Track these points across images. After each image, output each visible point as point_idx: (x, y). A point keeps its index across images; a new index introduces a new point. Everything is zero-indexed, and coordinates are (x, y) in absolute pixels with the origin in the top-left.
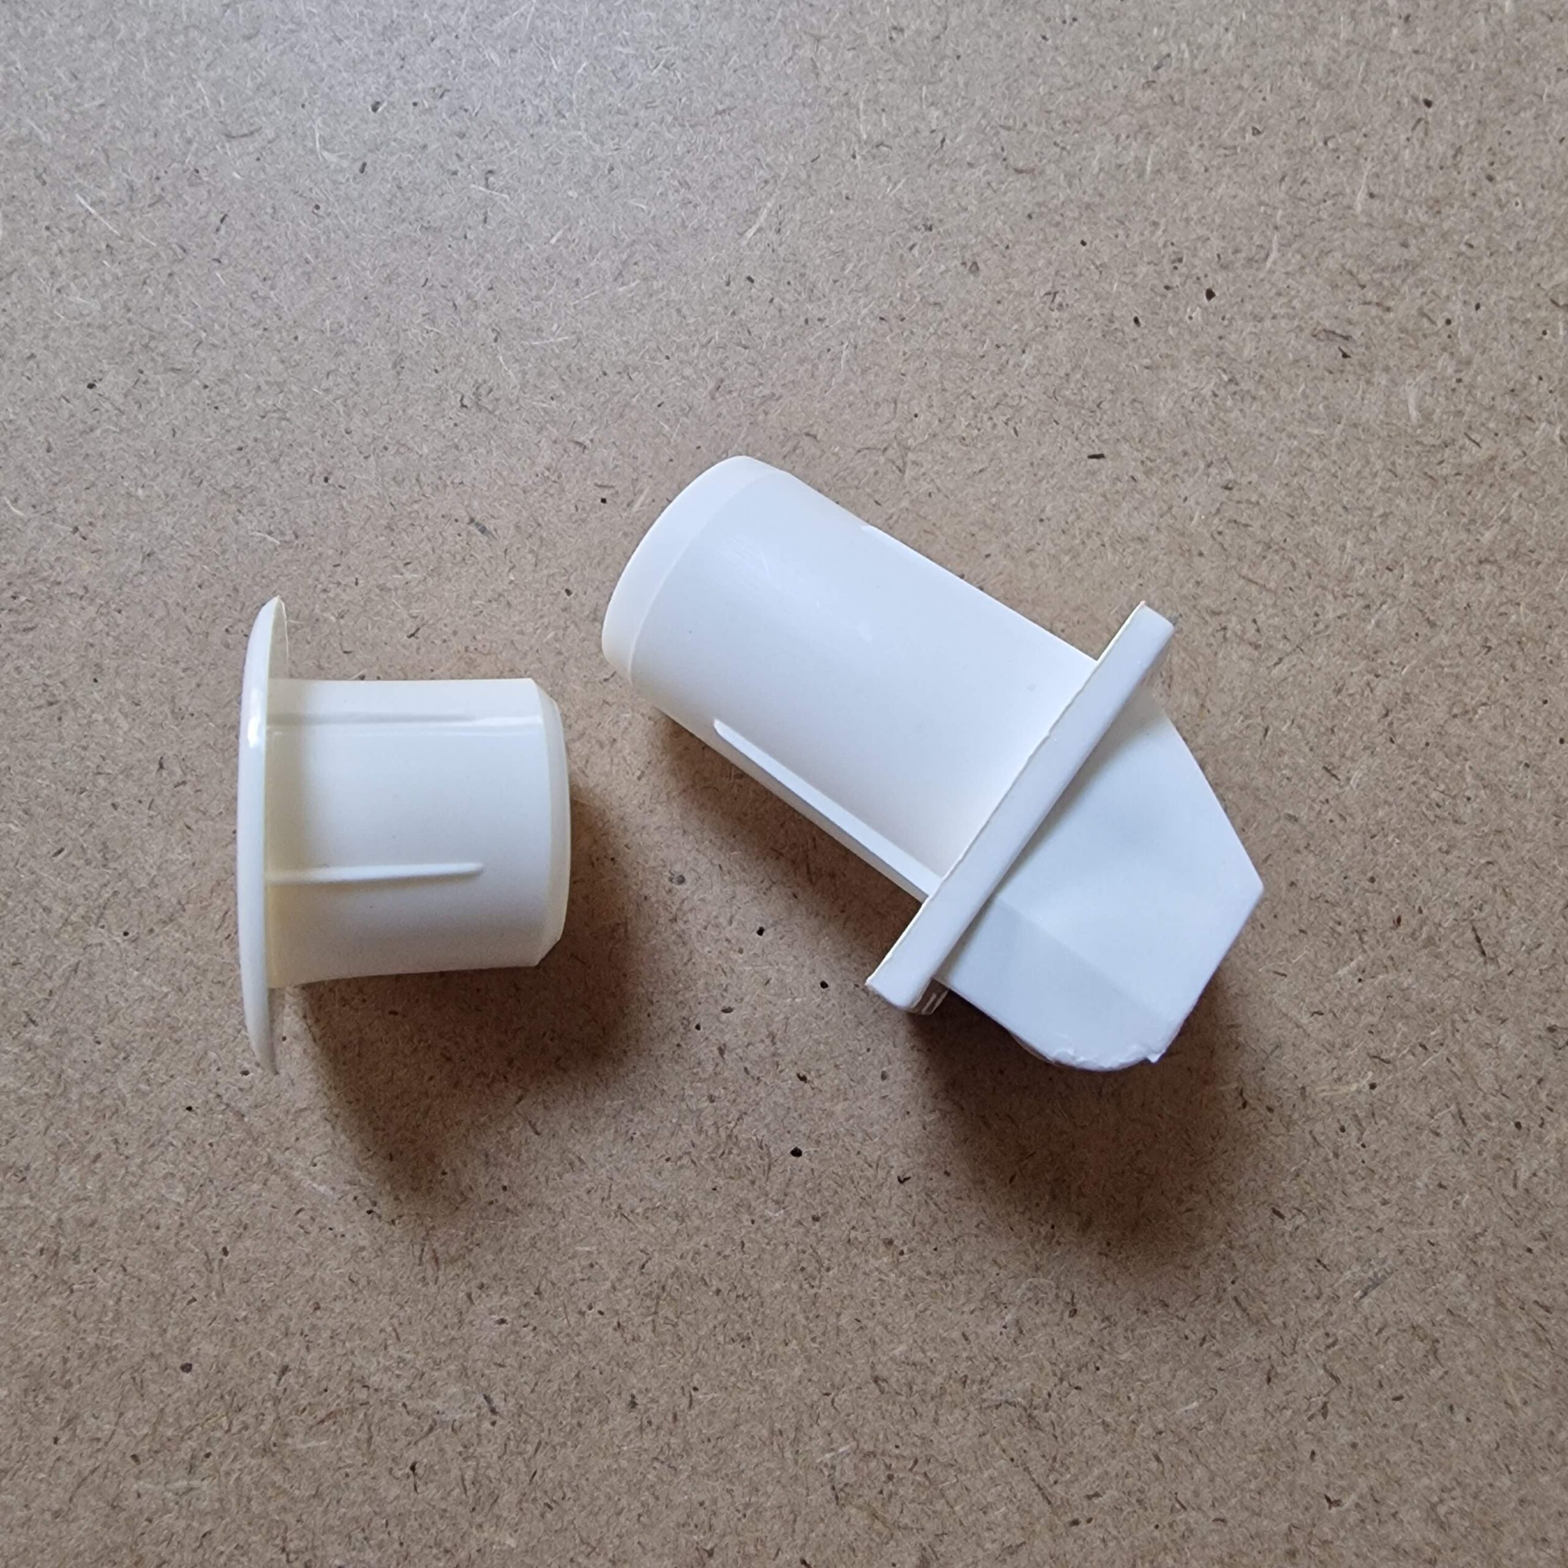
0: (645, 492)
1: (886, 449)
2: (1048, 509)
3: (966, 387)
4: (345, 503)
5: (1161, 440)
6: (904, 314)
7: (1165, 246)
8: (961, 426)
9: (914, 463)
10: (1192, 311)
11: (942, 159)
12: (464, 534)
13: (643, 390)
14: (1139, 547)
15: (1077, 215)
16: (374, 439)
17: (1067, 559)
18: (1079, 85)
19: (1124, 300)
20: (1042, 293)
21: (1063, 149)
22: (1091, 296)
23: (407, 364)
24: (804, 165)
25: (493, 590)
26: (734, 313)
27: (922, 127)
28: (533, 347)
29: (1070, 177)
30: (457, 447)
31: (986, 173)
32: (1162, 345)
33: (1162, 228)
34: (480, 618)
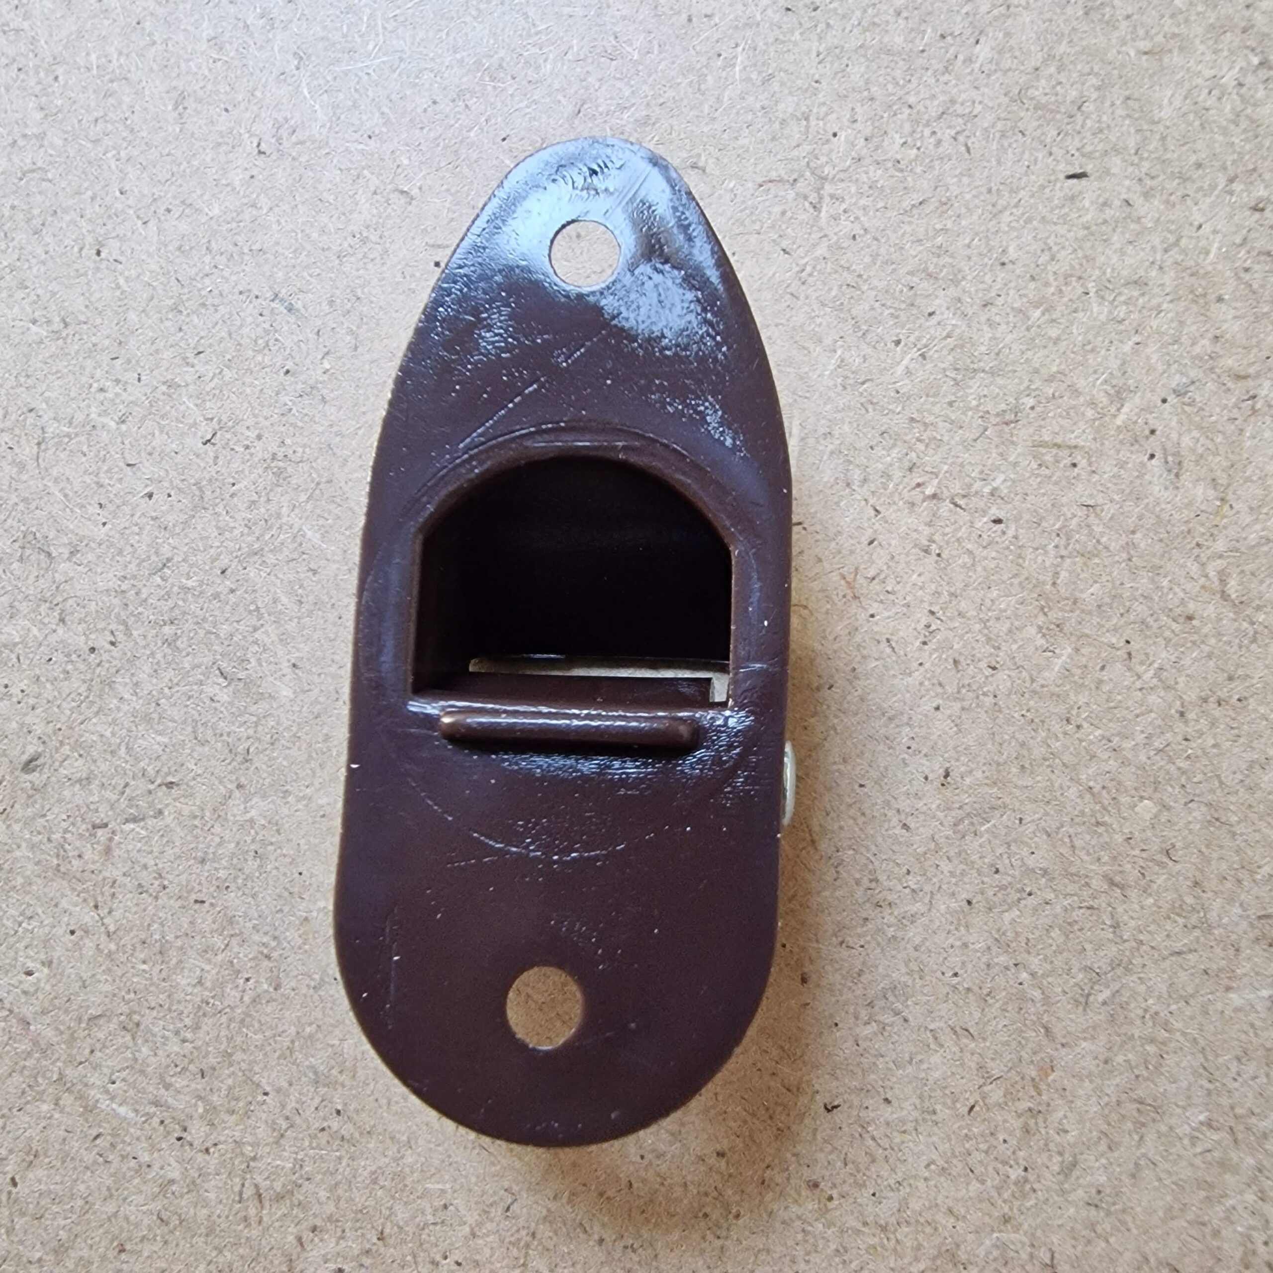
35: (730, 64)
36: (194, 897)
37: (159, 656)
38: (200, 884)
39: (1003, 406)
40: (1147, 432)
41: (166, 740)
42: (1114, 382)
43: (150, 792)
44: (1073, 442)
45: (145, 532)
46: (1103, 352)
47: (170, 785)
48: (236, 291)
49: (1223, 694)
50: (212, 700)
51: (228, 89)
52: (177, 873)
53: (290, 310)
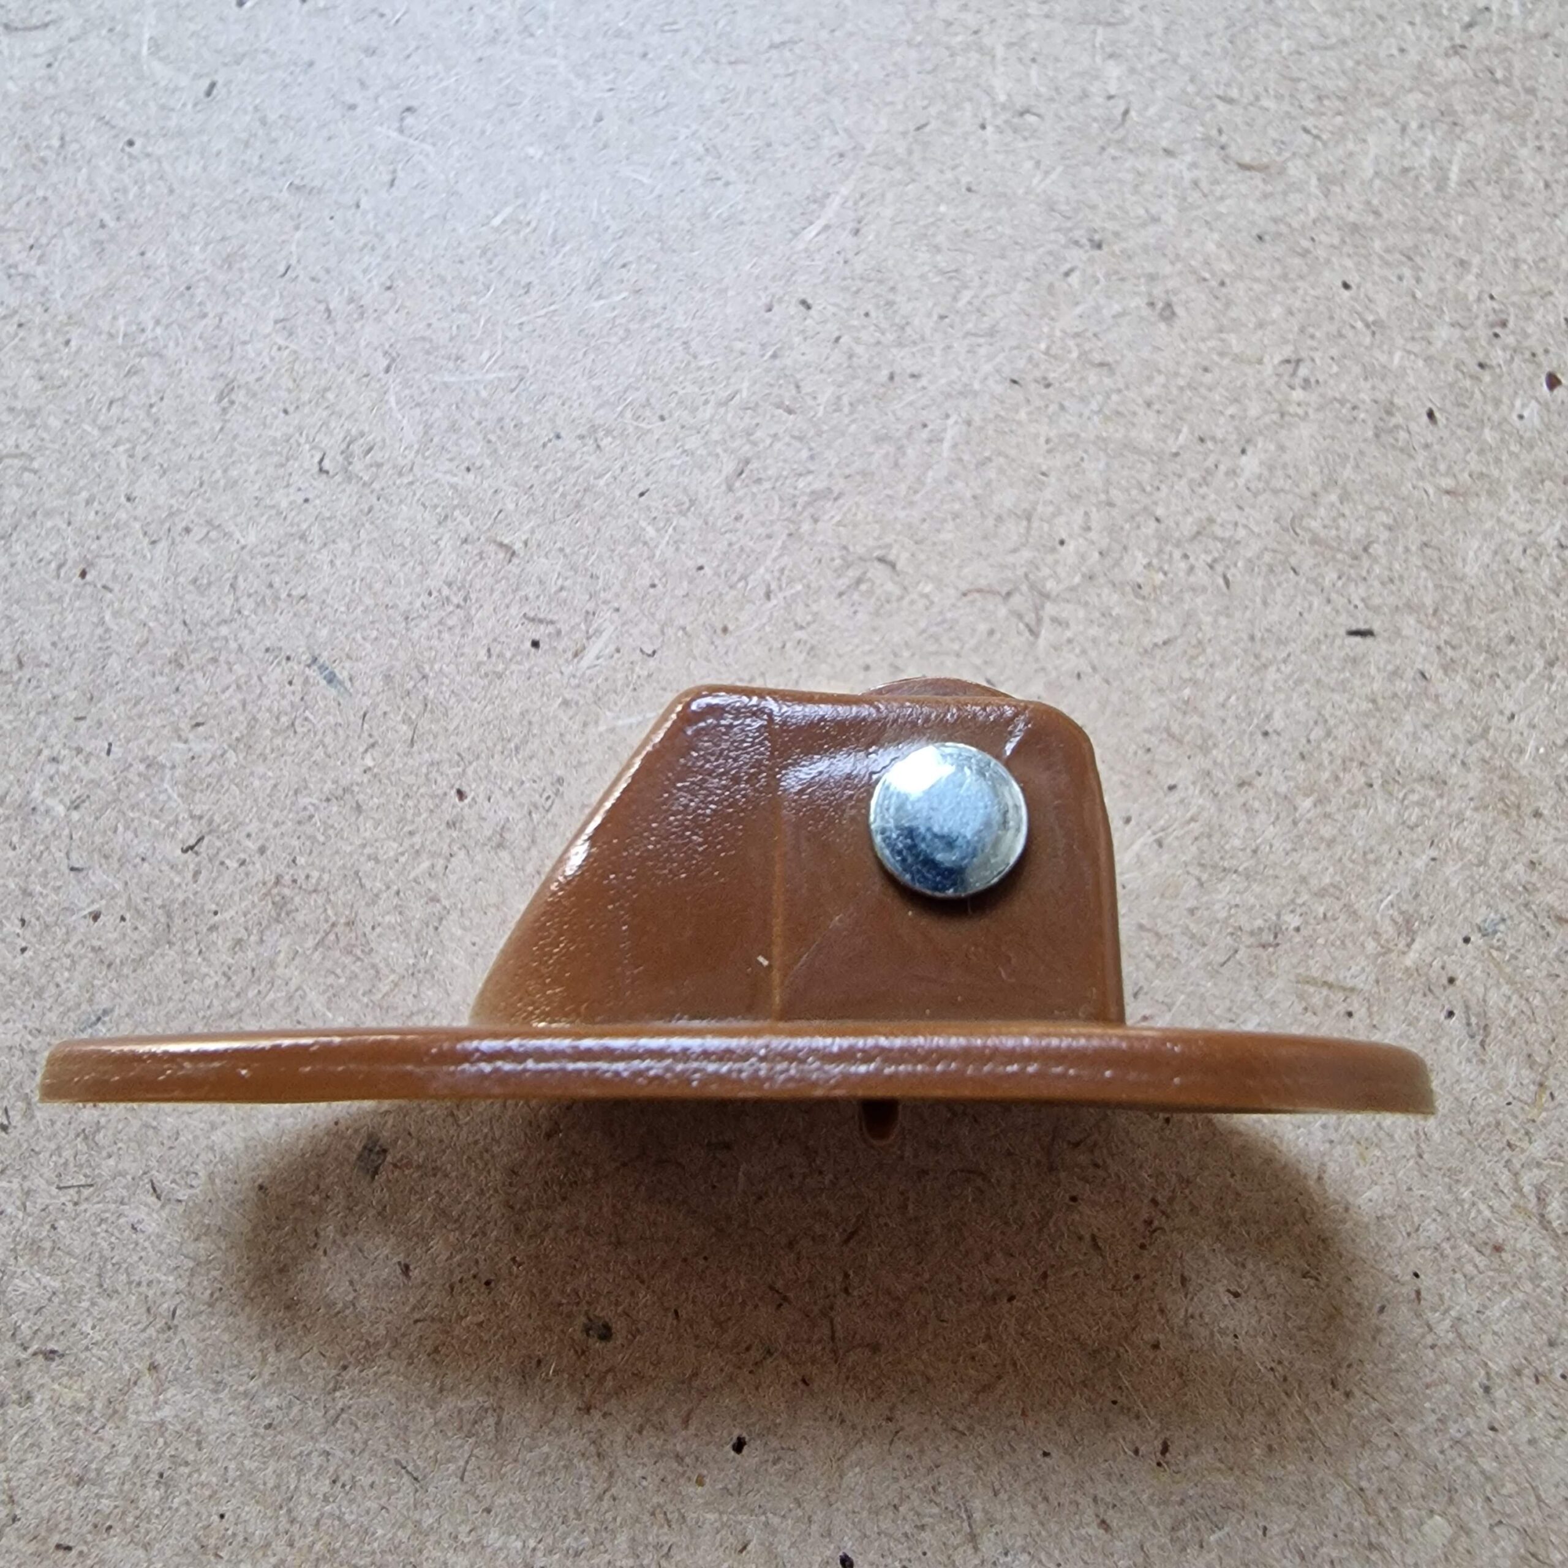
0: (605, 636)
1: (1009, 594)
2: (1277, 715)
3: (1145, 501)
4: (108, 617)
5: (1470, 614)
6: (1051, 376)
7: (1479, 299)
8: (1135, 566)
9: (1055, 620)
10: (1524, 406)
11: (1121, 142)
12: (298, 682)
13: (618, 465)
14: (1432, 794)
15: (1336, 241)
16: (171, 515)
17: (1308, 803)
18: (1344, 42)
19: (1411, 380)
20: (1277, 360)
21: (1317, 137)
22: (1357, 370)
23: (240, 396)
24: (904, 134)
25: (335, 782)
26: (774, 356)
27: (1094, 89)
28: (446, 385)
29: (1326, 182)
30: (303, 537)
31: (1194, 165)
32: (1472, 457)
33: (1475, 270)
34: (308, 829)
35: (936, 439)
36: (56, 1539)
37: (67, 1153)
38: (69, 1518)
39: (1259, 922)
40: (1445, 981)
41: (56, 1284)
42: (1404, 907)
43: (19, 1364)
44: (1350, 983)
45: (79, 968)
46: (1390, 865)
47: (50, 1355)
48: (262, 647)
49: (1542, 1366)
50: (134, 1228)
51: (291, 385)
52: (37, 1496)
53: (330, 682)
